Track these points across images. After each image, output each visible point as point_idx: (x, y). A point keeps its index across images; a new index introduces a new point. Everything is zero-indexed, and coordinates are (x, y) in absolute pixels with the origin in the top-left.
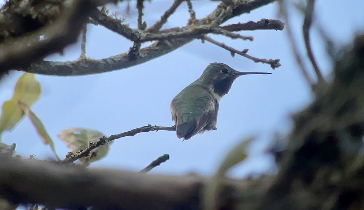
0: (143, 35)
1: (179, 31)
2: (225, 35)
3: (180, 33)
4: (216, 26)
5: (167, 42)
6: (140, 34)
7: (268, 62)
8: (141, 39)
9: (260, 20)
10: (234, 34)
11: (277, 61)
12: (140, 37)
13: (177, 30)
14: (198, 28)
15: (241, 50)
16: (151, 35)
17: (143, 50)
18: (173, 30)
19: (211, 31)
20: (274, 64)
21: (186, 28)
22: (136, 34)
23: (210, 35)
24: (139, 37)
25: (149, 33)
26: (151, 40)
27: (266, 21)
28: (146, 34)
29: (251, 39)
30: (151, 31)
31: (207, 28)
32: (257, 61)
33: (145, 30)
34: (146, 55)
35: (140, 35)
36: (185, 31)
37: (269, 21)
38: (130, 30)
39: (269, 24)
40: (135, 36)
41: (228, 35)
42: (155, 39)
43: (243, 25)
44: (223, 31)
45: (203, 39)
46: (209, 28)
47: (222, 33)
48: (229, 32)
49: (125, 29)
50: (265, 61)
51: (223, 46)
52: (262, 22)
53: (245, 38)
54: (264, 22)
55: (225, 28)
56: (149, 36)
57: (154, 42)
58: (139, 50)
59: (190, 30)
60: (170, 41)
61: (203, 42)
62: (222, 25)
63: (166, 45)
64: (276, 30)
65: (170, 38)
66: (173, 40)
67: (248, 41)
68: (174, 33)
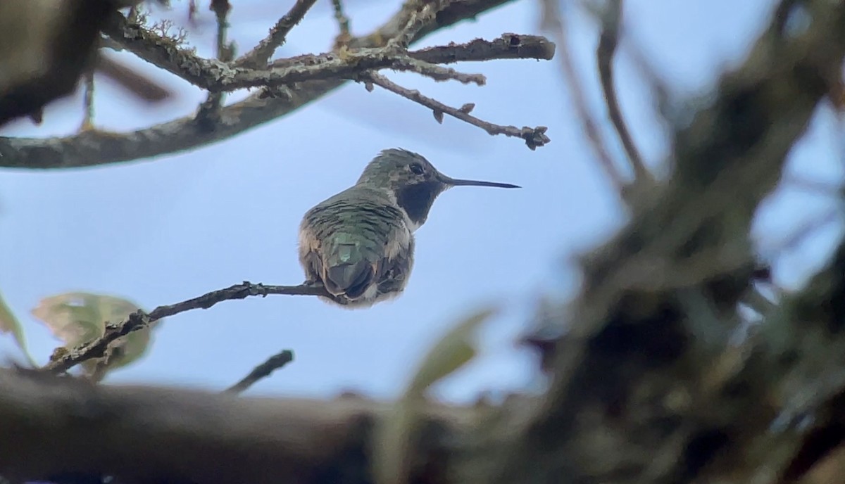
0: (229, 72)
1: (312, 63)
2: (418, 72)
3: (317, 67)
4: (399, 52)
5: (284, 89)
6: (222, 70)
7: (519, 135)
8: (224, 81)
9: (500, 37)
10: (440, 67)
11: (542, 130)
12: (222, 78)
13: (308, 60)
14: (357, 55)
15: (458, 106)
16: (246, 72)
17: (231, 109)
18: (297, 60)
19: (386, 63)
20: (534, 138)
21: (329, 57)
22: (212, 71)
23: (385, 73)
24: (218, 78)
25: (242, 69)
26: (248, 84)
27: (514, 39)
28: (234, 72)
29: (480, 80)
30: (247, 63)
31: (378, 55)
32: (493, 130)
33: (233, 63)
34: (238, 120)
35: (220, 73)
36: (326, 63)
37: (520, 38)
38: (197, 60)
39: (520, 45)
40: (209, 74)
41: (425, 72)
42: (257, 83)
43: (460, 47)
44: (414, 62)
45: (370, 81)
46: (382, 56)
47: (412, 68)
48: (427, 65)
49: (185, 60)
50: (511, 130)
51: (416, 97)
52: (505, 42)
53: (466, 79)
54: (510, 40)
55: (419, 55)
56: (242, 75)
57: (254, 89)
58: (222, 109)
59: (338, 62)
60: (291, 87)
61: (369, 89)
62: (413, 48)
63: (280, 94)
64: (536, 60)
65: (291, 79)
66: (297, 85)
67: (473, 84)
68: (300, 69)
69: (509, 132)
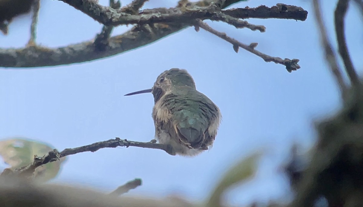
0: (116, 15)
1: (165, 13)
2: (227, 22)
3: (167, 15)
4: (216, 9)
5: (147, 26)
6: (113, 13)
7: (282, 63)
8: (113, 20)
9: (275, 5)
10: (240, 20)
11: (295, 61)
12: (113, 18)
13: (163, 11)
14: (191, 10)
15: (248, 44)
16: (126, 16)
17: (115, 38)
18: (157, 10)
19: (209, 15)
20: (291, 65)
21: (175, 10)
22: (107, 13)
24: (110, 18)
25: (124, 14)
26: (127, 22)
27: (284, 7)
28: (120, 15)
29: (262, 29)
30: (128, 10)
31: (204, 10)
32: (268, 59)
33: (120, 9)
34: (119, 46)
35: (111, 15)
36: (173, 13)
37: (288, 7)
38: (99, 7)
39: (287, 11)
40: (106, 16)
41: (230, 22)
42: (132, 22)
43: (252, 10)
44: (225, 16)
45: (198, 26)
46: (206, 11)
47: (223, 20)
48: (232, 18)
49: (92, 6)
50: (278, 60)
51: (223, 36)
52: (278, 8)
53: (254, 28)
54: (281, 8)
55: (228, 12)
56: (124, 17)
58: (109, 38)
59: (180, 12)
60: (152, 26)
61: (197, 29)
62: (223, 10)
63: (146, 31)
64: (296, 20)
65: (152, 21)
66: (156, 25)
67: (258, 31)
68: (158, 15)
69: (276, 61)
